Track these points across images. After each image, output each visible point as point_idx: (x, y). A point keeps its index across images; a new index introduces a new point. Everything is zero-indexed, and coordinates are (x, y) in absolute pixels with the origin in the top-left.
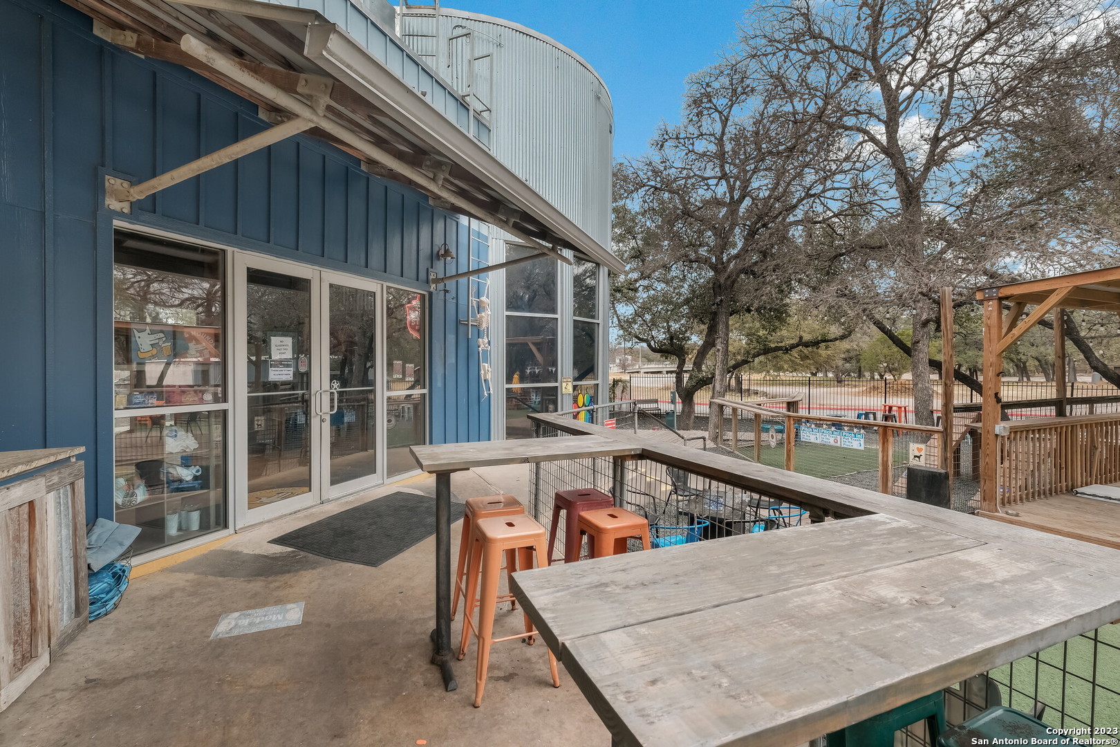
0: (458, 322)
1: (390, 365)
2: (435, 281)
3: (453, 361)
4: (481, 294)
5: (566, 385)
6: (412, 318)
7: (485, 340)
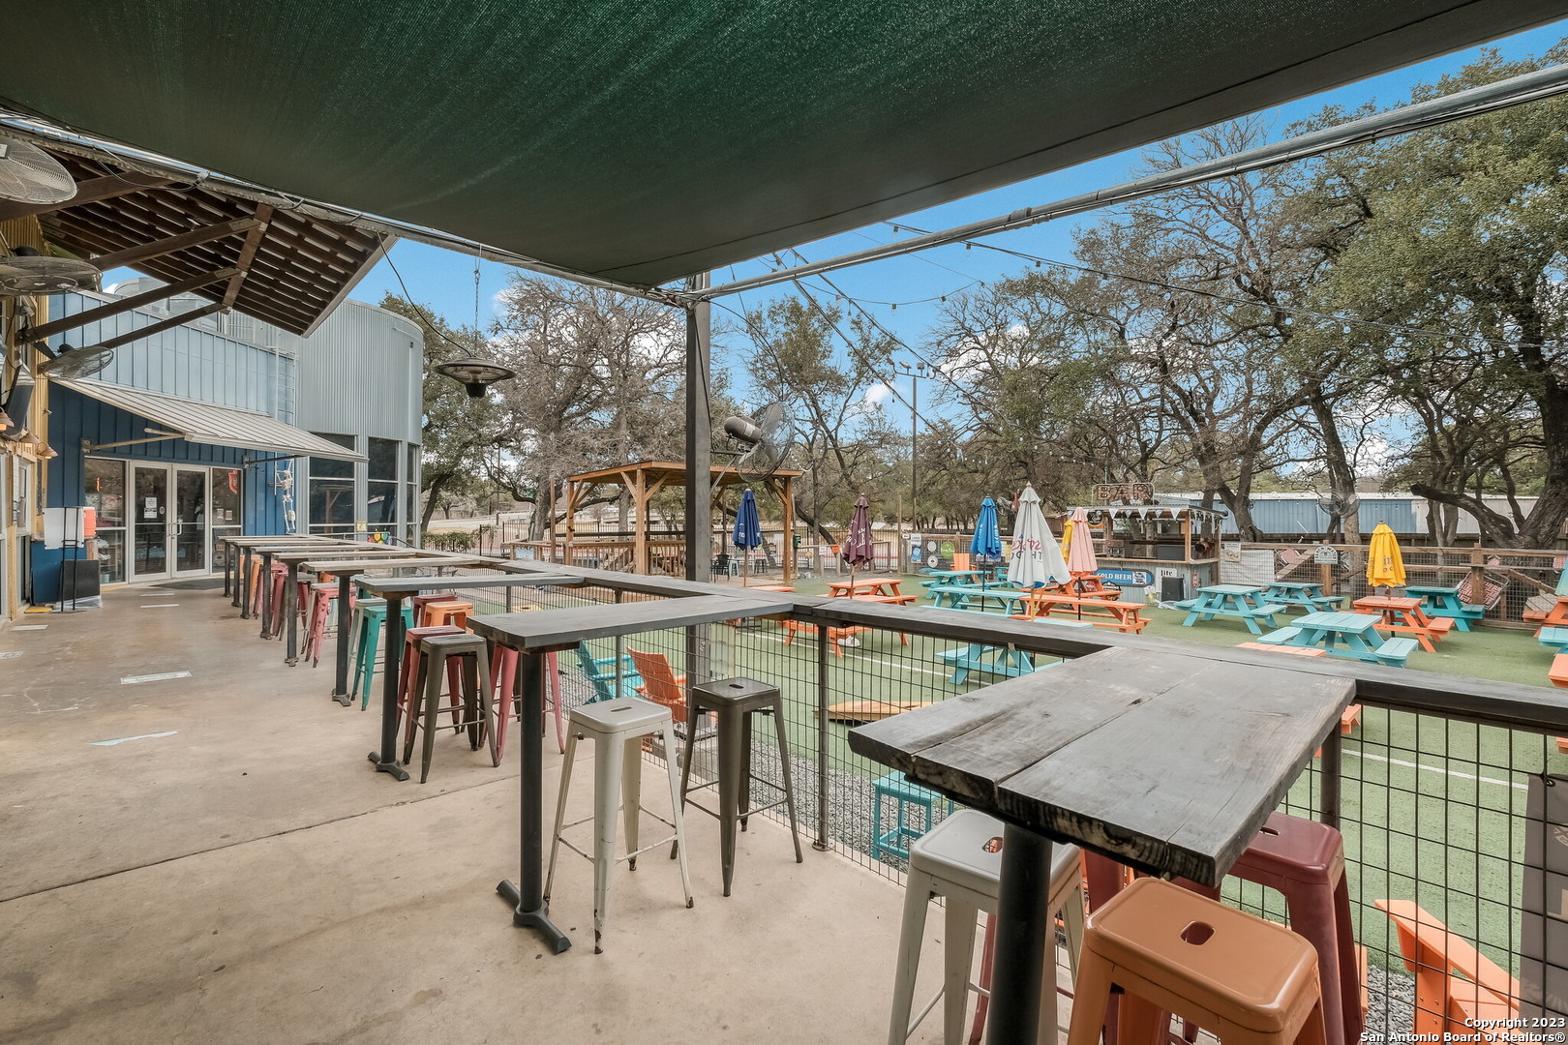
0: (267, 485)
1: (214, 509)
2: (249, 463)
3: (263, 508)
4: (286, 469)
5: (361, 526)
6: (232, 482)
7: (289, 496)
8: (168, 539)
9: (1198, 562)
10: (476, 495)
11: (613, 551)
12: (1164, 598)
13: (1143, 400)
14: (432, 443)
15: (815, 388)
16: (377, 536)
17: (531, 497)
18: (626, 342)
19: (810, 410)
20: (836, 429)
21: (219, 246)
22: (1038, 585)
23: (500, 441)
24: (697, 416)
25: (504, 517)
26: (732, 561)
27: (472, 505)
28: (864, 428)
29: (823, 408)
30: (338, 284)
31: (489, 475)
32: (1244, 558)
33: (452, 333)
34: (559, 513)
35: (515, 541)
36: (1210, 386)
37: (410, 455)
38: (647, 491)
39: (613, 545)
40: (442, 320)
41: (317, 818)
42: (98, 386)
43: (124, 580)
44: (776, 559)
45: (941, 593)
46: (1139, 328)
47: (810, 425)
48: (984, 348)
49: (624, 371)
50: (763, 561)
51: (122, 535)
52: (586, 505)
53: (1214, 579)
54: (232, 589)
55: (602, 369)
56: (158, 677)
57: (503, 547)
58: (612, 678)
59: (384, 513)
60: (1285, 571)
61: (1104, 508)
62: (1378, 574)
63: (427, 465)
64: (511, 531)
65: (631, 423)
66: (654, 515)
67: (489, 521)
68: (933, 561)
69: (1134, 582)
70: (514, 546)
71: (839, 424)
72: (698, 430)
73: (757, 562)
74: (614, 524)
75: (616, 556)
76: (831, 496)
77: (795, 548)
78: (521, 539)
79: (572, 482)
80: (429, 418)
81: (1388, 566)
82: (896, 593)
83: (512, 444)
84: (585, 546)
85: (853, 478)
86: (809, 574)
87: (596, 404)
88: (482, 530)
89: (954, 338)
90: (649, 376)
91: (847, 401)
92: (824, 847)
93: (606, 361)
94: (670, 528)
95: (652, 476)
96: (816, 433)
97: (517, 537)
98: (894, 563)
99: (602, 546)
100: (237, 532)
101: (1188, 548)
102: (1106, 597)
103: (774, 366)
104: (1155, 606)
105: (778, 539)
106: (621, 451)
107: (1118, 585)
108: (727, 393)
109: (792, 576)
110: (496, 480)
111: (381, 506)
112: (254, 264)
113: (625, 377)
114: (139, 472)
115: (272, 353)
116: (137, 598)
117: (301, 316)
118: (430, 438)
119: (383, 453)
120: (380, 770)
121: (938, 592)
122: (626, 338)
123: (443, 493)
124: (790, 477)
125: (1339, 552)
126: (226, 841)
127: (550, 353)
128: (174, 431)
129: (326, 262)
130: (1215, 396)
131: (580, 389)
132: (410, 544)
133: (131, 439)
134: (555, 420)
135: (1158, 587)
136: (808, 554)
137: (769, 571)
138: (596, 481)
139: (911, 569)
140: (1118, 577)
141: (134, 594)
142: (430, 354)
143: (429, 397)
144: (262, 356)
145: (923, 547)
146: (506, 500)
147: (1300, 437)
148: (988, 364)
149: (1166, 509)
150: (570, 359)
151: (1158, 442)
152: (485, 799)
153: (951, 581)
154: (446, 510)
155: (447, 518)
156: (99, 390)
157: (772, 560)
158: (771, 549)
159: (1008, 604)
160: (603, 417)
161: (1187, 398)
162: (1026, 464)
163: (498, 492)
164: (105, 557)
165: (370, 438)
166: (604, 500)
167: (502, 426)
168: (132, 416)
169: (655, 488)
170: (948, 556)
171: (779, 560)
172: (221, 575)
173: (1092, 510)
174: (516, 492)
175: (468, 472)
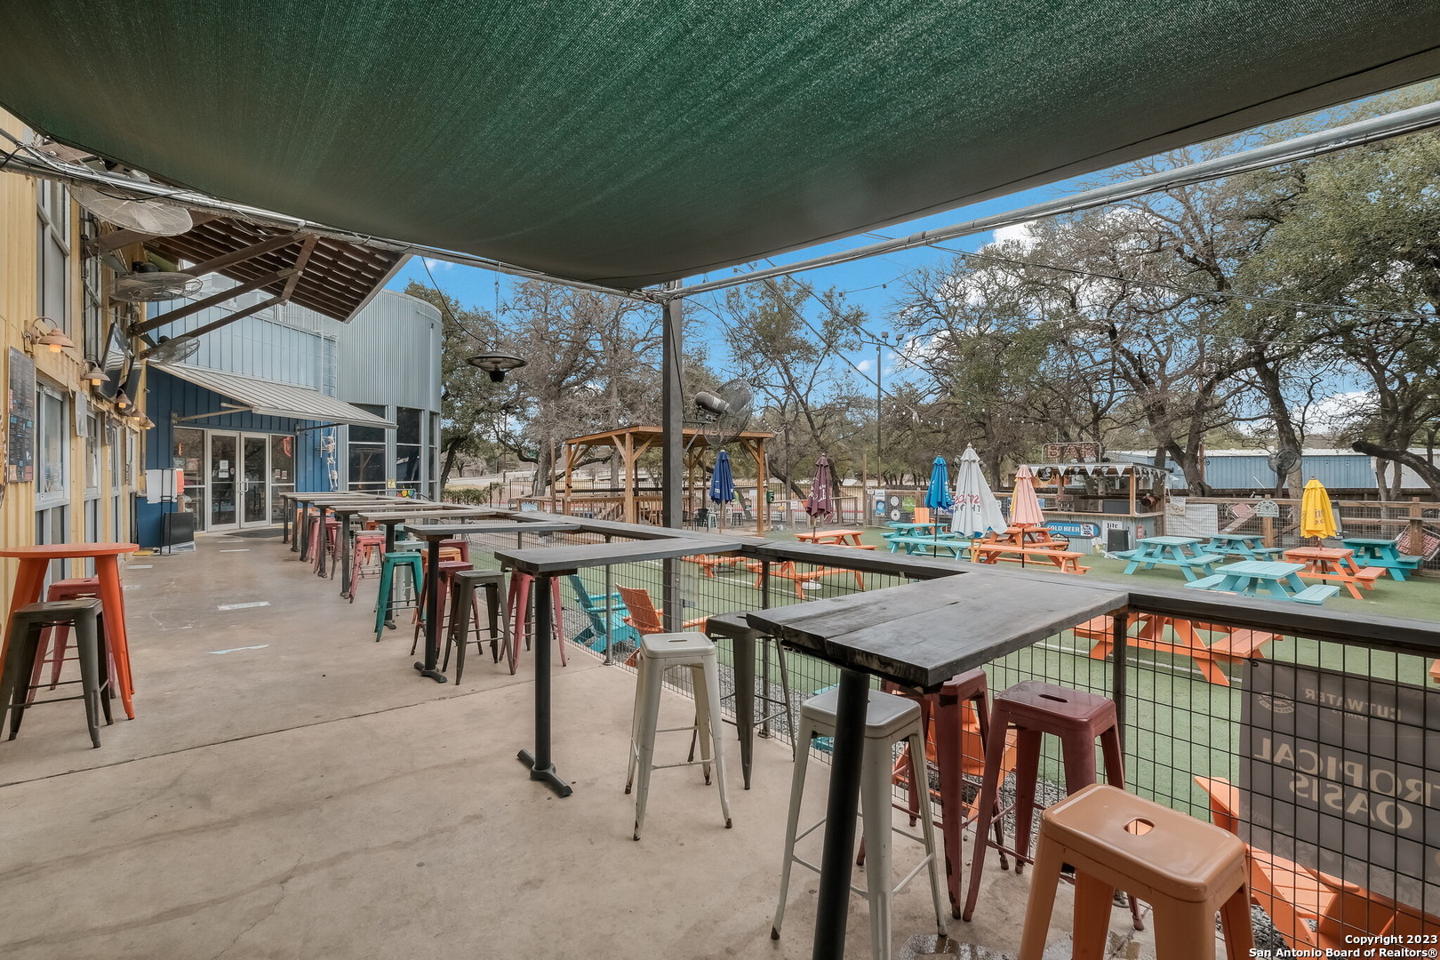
0: (314, 449)
1: (273, 470)
2: (300, 430)
3: (311, 469)
4: (329, 435)
5: (391, 484)
6: (287, 447)
7: (332, 458)
8: (237, 495)
9: (1143, 515)
10: (487, 457)
11: (605, 506)
12: (1110, 549)
13: (1095, 364)
14: (448, 410)
15: (788, 358)
16: (404, 492)
17: (534, 457)
18: (616, 320)
19: (782, 377)
20: (807, 394)
21: (281, 252)
22: (977, 535)
23: (507, 408)
24: (671, 392)
25: (511, 475)
26: (711, 514)
27: (482, 464)
28: (833, 393)
29: (794, 375)
30: (375, 279)
31: (498, 438)
32: (1189, 512)
33: (465, 314)
34: (558, 472)
35: (521, 497)
36: (1163, 350)
37: (431, 421)
38: (635, 452)
39: (605, 500)
40: (457, 302)
41: (381, 706)
42: (183, 368)
43: (204, 530)
44: (752, 513)
45: (897, 543)
46: (1091, 297)
47: (783, 391)
48: (944, 318)
49: (615, 345)
50: (740, 515)
51: (202, 491)
52: (582, 464)
53: (1160, 531)
54: (290, 537)
55: (596, 345)
56: (246, 606)
57: (510, 501)
58: (603, 611)
59: (410, 472)
60: (1235, 524)
61: (1054, 466)
62: (1310, 526)
63: (445, 431)
64: (517, 488)
65: (621, 393)
66: (642, 473)
67: (497, 479)
68: (895, 515)
69: (1082, 534)
70: (520, 501)
71: (809, 390)
72: (673, 404)
73: (734, 515)
74: (607, 481)
75: (608, 510)
76: (802, 456)
77: (769, 503)
78: (525, 495)
79: (570, 445)
80: (446, 389)
81: (1319, 519)
82: (858, 543)
83: (517, 410)
84: (581, 501)
85: (822, 438)
86: (782, 527)
87: (590, 375)
88: (492, 487)
89: (916, 309)
90: (638, 348)
91: (816, 369)
92: (767, 735)
93: (599, 336)
94: (657, 485)
95: (639, 439)
96: (788, 398)
97: (523, 493)
98: (860, 516)
99: (596, 501)
100: (290, 489)
101: (1133, 502)
102: (1054, 548)
103: (749, 336)
104: (1101, 556)
105: (753, 494)
106: (613, 416)
107: (1067, 537)
108: (706, 364)
109: (765, 528)
110: (504, 443)
111: (405, 467)
112: (309, 265)
113: (616, 351)
114: (215, 439)
115: (318, 336)
116: (215, 544)
117: (344, 306)
118: (447, 406)
119: (409, 420)
120: (424, 675)
121: (894, 542)
122: (616, 316)
123: (459, 455)
124: (762, 438)
125: (1280, 506)
126: (319, 720)
127: (550, 330)
128: (242, 404)
129: (366, 261)
130: (1167, 358)
131: (576, 363)
132: (432, 498)
133: (209, 412)
134: (554, 389)
135: (1104, 539)
136: (781, 508)
137: (746, 524)
138: (590, 444)
139: (873, 521)
140: (1067, 529)
141: (213, 541)
142: (448, 333)
143: (447, 370)
144: (311, 339)
145: (887, 503)
146: (512, 460)
147: (1253, 396)
148: (949, 332)
149: (1112, 466)
150: (568, 335)
151: (1110, 403)
152: (506, 697)
153: (910, 532)
154: (460, 470)
155: (461, 476)
156: (184, 372)
157: (748, 513)
158: (747, 503)
159: (958, 553)
160: (595, 386)
161: (1136, 361)
162: (985, 424)
163: (505, 454)
164: (189, 510)
165: (398, 408)
166: (597, 460)
167: (509, 394)
168: (209, 392)
169: (642, 449)
170: (909, 510)
171: (754, 514)
172: (280, 526)
173: (1042, 468)
174: (520, 453)
175: (479, 436)
